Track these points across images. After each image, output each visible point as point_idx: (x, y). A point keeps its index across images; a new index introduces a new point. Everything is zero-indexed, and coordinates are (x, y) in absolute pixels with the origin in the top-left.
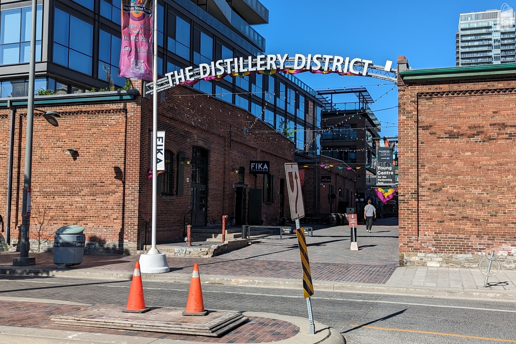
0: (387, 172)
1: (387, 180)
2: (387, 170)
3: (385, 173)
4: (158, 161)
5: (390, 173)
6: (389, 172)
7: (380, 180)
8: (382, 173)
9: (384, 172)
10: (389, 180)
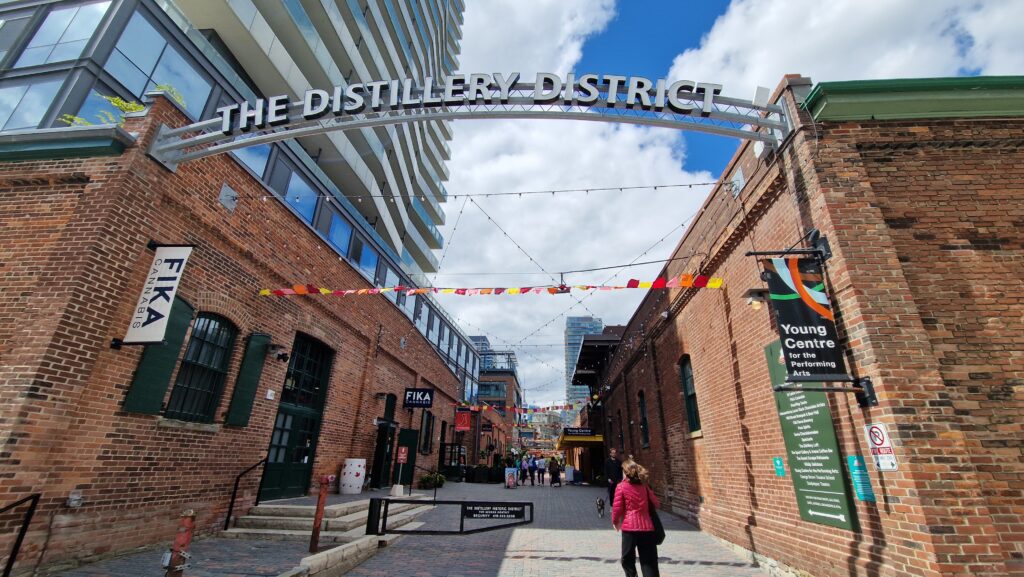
0: (816, 341)
1: (818, 364)
2: (811, 336)
3: (809, 344)
4: (154, 316)
5: (824, 344)
6: (822, 342)
7: (799, 365)
8: (800, 344)
9: (807, 342)
10: (825, 364)
